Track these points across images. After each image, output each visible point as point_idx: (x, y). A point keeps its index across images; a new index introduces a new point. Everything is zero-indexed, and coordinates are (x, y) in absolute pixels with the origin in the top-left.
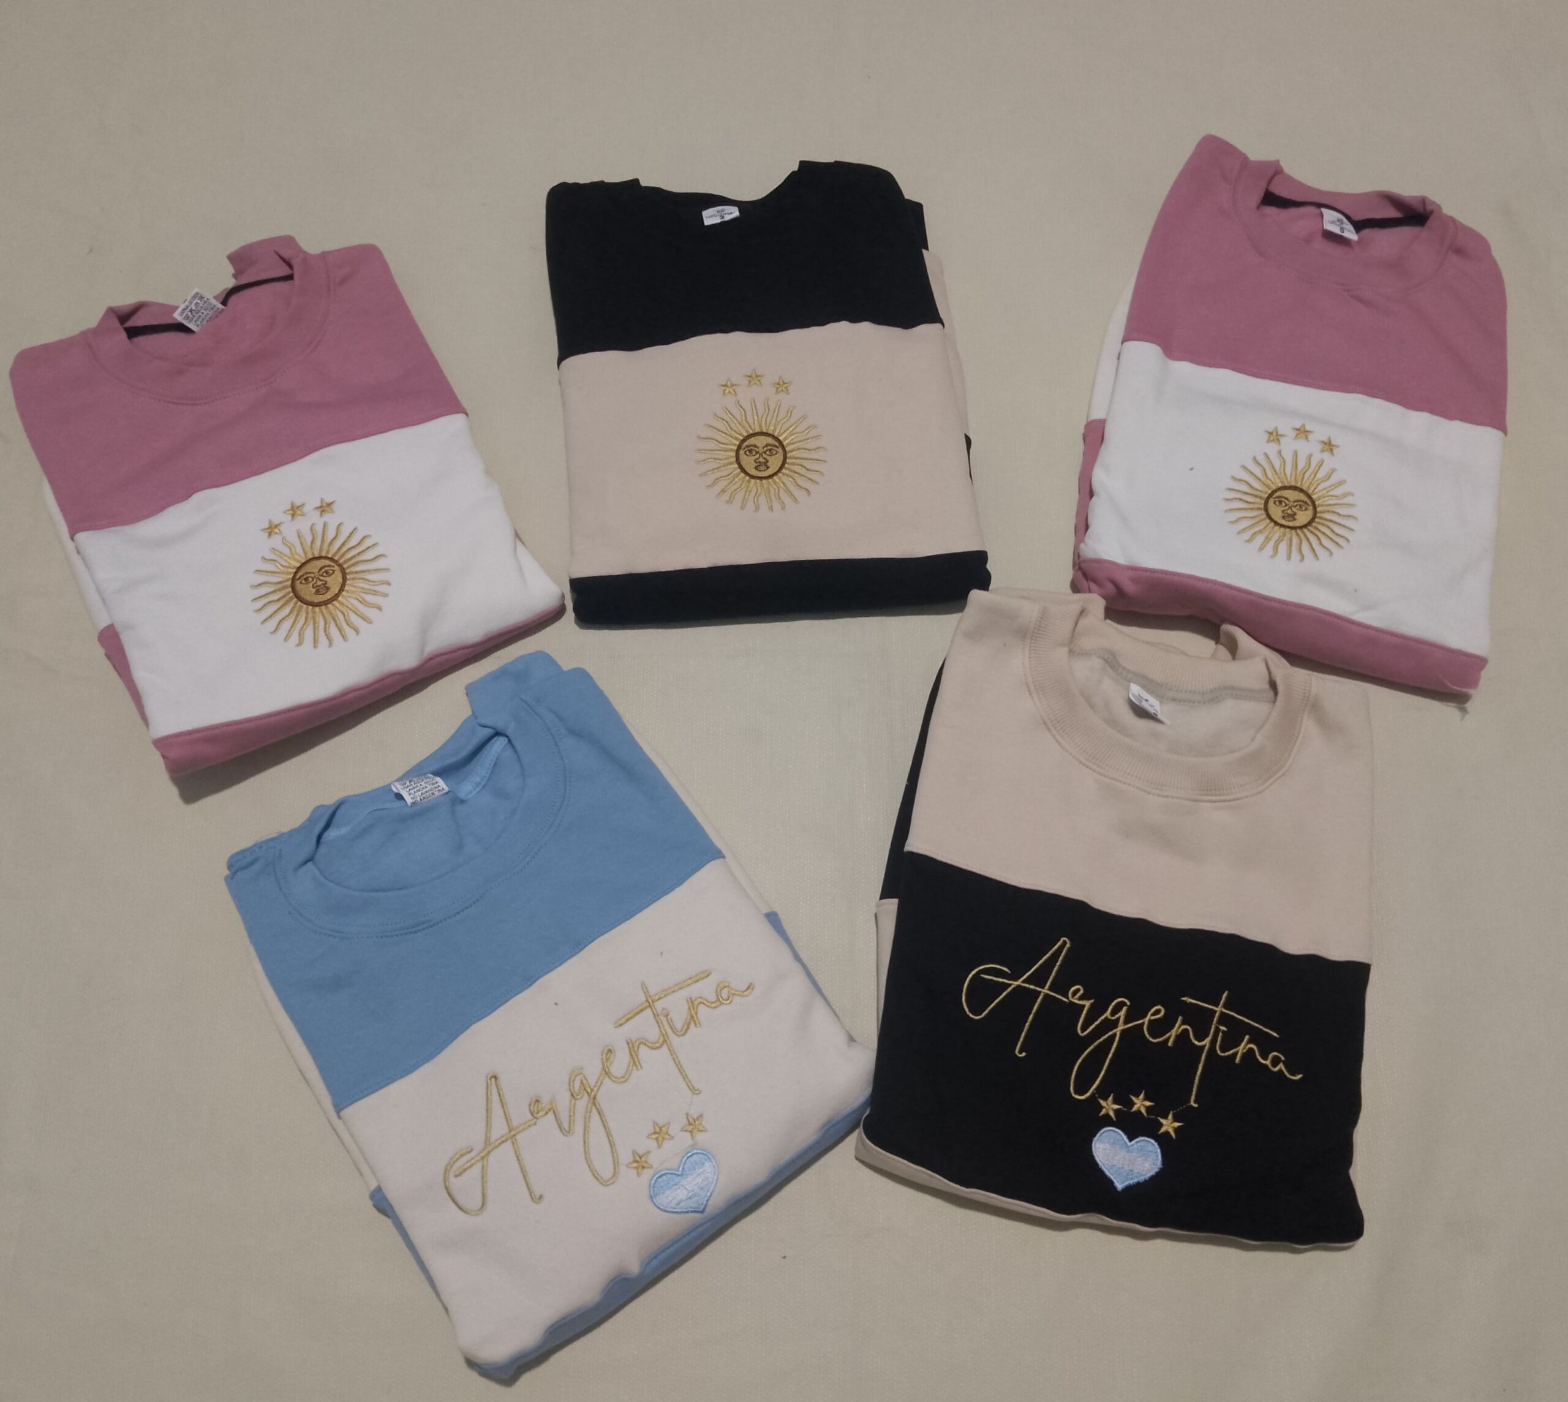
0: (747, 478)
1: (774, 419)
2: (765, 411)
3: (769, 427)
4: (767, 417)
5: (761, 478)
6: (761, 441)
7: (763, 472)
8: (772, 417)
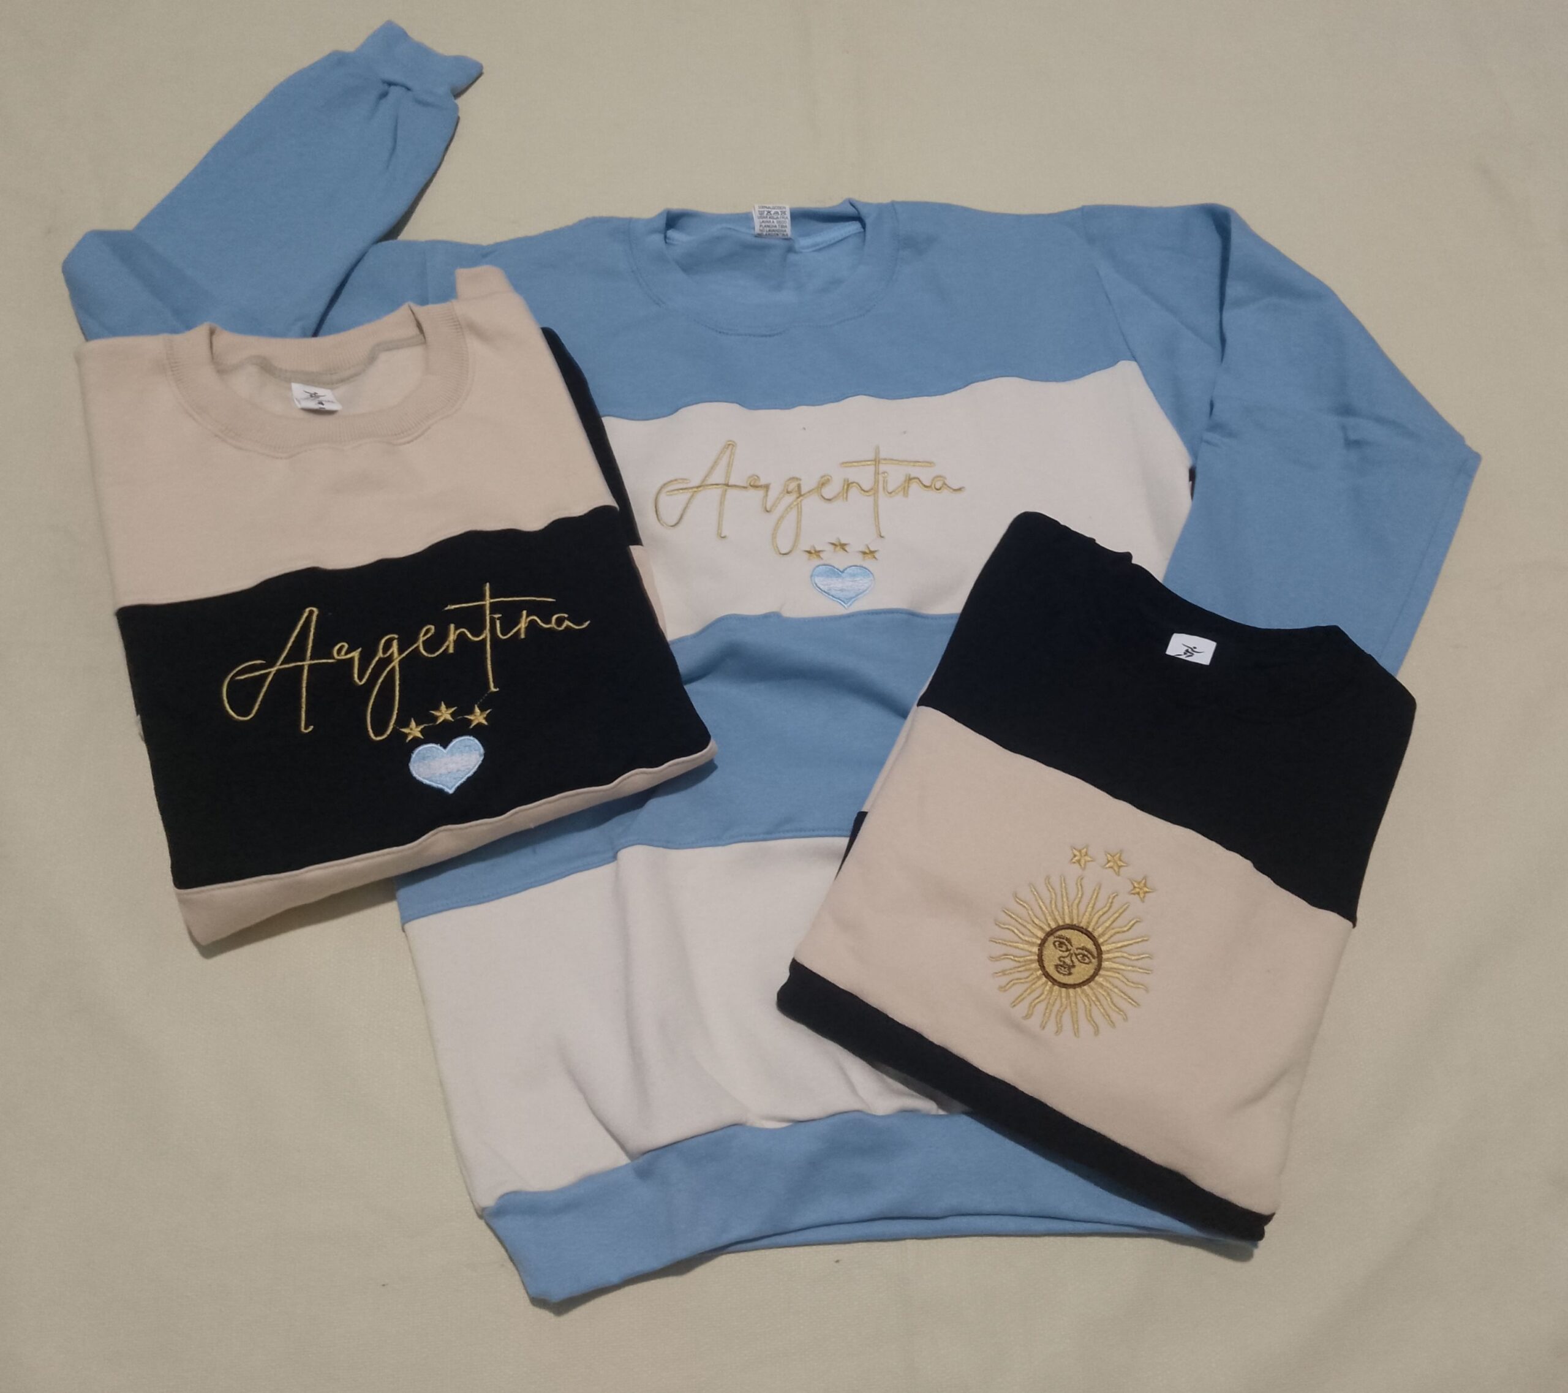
0: (1040, 972)
1: (1109, 922)
2: (1105, 907)
3: (1098, 928)
4: (1103, 915)
5: (1054, 982)
6: (1079, 940)
7: (1062, 976)
8: (1109, 919)
